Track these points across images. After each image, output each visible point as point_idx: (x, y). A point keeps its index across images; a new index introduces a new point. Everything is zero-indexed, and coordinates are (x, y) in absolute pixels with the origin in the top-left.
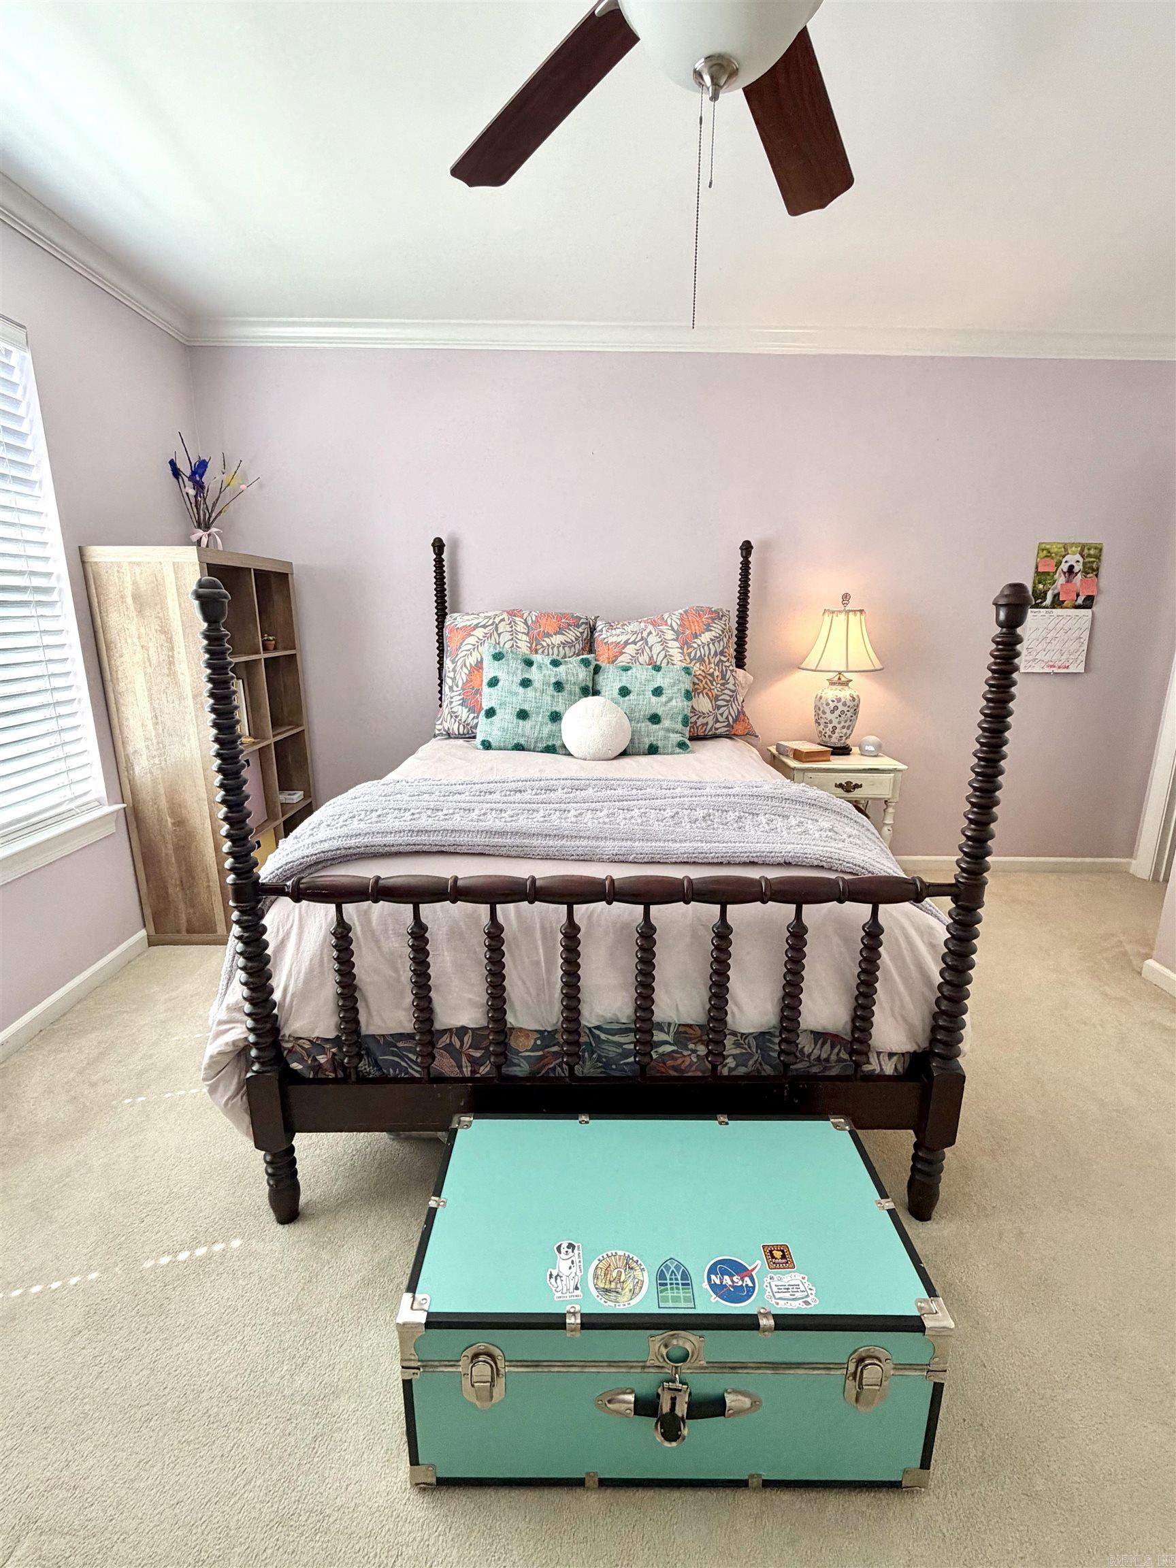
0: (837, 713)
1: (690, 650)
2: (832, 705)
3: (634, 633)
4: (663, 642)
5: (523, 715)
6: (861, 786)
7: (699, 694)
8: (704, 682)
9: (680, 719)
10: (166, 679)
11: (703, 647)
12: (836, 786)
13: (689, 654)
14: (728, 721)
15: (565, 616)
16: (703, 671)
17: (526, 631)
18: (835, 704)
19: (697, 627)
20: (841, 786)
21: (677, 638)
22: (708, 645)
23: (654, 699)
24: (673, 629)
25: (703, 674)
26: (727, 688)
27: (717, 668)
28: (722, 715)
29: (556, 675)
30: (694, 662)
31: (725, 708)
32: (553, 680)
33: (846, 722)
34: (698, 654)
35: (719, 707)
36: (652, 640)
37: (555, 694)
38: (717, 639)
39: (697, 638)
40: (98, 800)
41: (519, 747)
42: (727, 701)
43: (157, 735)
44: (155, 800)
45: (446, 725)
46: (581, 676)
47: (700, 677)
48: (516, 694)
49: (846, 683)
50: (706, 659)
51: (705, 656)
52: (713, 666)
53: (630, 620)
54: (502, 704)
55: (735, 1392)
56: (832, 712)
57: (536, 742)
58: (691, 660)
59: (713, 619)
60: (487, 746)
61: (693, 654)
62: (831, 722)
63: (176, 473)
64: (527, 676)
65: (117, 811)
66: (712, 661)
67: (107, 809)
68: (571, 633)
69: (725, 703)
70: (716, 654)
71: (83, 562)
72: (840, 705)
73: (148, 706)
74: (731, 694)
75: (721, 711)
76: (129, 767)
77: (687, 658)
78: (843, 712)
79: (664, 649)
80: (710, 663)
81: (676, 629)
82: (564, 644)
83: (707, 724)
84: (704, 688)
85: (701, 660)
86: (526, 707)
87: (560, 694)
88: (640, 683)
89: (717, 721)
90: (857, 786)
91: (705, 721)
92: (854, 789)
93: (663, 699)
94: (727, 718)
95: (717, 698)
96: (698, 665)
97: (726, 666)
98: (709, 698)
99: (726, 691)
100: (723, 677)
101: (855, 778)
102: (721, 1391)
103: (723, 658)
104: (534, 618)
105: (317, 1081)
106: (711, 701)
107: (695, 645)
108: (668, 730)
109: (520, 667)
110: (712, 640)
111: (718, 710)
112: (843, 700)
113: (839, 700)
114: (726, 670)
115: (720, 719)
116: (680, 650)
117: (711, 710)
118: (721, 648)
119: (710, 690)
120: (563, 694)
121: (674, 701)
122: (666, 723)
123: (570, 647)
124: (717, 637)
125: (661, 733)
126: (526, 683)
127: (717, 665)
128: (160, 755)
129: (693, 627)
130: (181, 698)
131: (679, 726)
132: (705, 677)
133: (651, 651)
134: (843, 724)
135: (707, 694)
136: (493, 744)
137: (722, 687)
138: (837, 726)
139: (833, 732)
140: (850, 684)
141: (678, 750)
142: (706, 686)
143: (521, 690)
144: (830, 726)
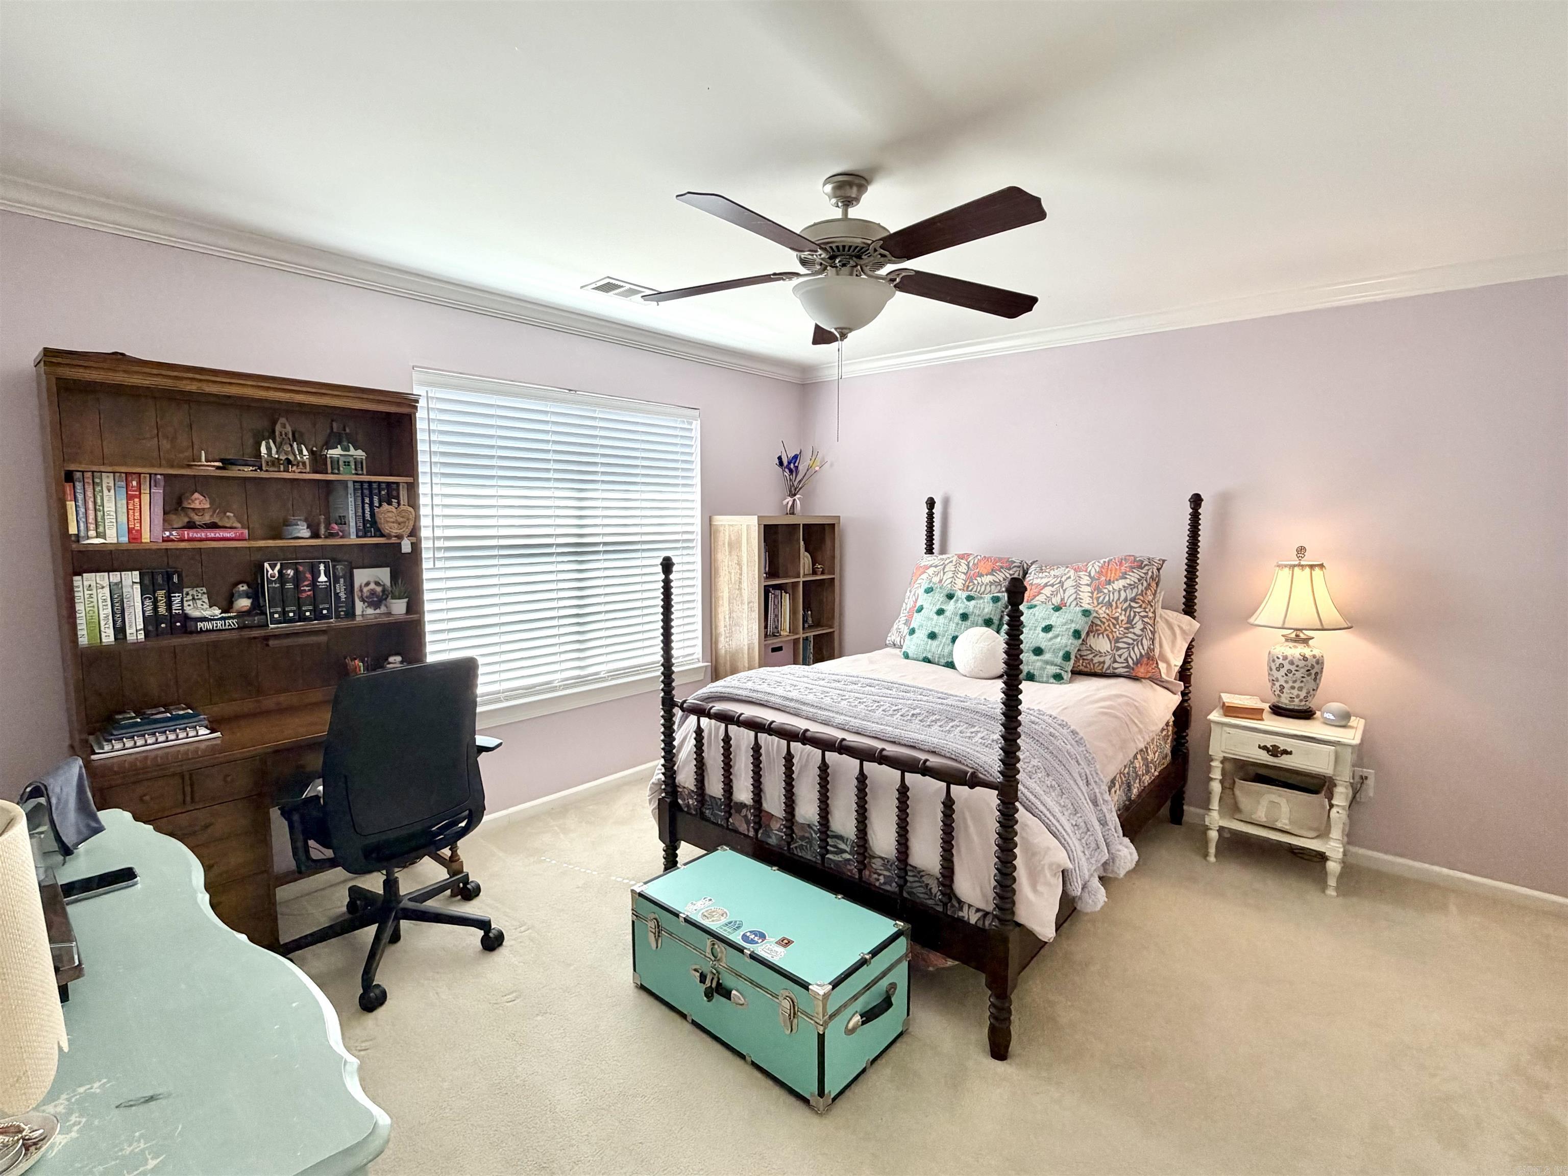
0: (1283, 671)
1: (1099, 595)
2: (1278, 662)
3: (1055, 576)
4: (1077, 586)
5: (933, 636)
6: (1290, 753)
7: (1099, 635)
8: (1107, 624)
9: (1061, 654)
10: (737, 592)
11: (1113, 593)
12: (1260, 747)
13: (1098, 598)
14: (1128, 662)
15: (1000, 560)
16: (1108, 614)
17: (965, 571)
18: (1281, 661)
19: (1113, 575)
20: (1265, 748)
21: (1091, 583)
22: (1119, 592)
23: (1042, 634)
24: (1090, 576)
25: (1108, 618)
26: (1131, 632)
27: (1124, 613)
28: (1120, 656)
29: (966, 608)
30: (1101, 605)
31: (1125, 650)
32: (961, 611)
33: (1295, 682)
34: (1107, 599)
35: (1118, 649)
36: (1069, 584)
37: (960, 622)
38: (1132, 586)
39: (1109, 584)
40: (698, 659)
41: (927, 660)
42: (1129, 644)
43: (730, 625)
44: (725, 663)
45: (893, 638)
46: (986, 610)
47: (1104, 620)
48: (932, 619)
49: (1306, 641)
50: (1114, 604)
51: (1113, 601)
52: (1119, 610)
53: (1058, 565)
54: (921, 626)
55: (737, 990)
56: (1278, 669)
57: (939, 658)
58: (1098, 604)
59: (1132, 568)
60: (907, 656)
61: (1101, 599)
62: (1277, 680)
63: (781, 463)
64: (943, 607)
65: (706, 666)
66: (1120, 606)
67: (701, 664)
68: (1001, 574)
69: (1126, 646)
70: (1126, 600)
71: (710, 525)
72: (1286, 663)
73: (728, 608)
74: (1136, 638)
75: (1120, 652)
76: (716, 643)
77: (1095, 602)
78: (1290, 671)
79: (1076, 592)
80: (1117, 607)
81: (1092, 575)
82: (991, 583)
83: (1104, 662)
84: (1106, 630)
85: (1109, 604)
86: (936, 630)
87: (964, 623)
88: (1036, 620)
89: (1115, 661)
90: (1286, 752)
91: (1102, 659)
92: (1282, 755)
93: (1050, 635)
94: (1126, 659)
95: (1117, 640)
96: (1104, 608)
97: (1135, 612)
98: (1109, 640)
99: (1130, 635)
100: (1130, 621)
101: (1283, 743)
102: (732, 987)
103: (1133, 604)
104: (976, 562)
105: (688, 813)
106: (1111, 643)
107: (1106, 591)
108: (1047, 662)
109: (941, 600)
110: (1124, 587)
111: (1117, 650)
112: (1290, 658)
113: (1285, 658)
114: (1135, 616)
115: (1118, 659)
116: (1090, 595)
117: (1109, 650)
118: (1133, 595)
119: (1112, 632)
120: (966, 623)
121: (1060, 638)
122: (1047, 656)
123: (996, 586)
124: (1131, 585)
125: (1039, 664)
126: (940, 612)
127: (1125, 610)
128: (730, 637)
129: (1109, 575)
130: (742, 603)
131: (1059, 660)
132: (1108, 620)
133: (1064, 593)
134: (1291, 684)
135: (1108, 636)
136: (910, 655)
137: (1126, 631)
138: (1284, 685)
139: (1281, 691)
140: (1311, 642)
141: (1052, 680)
142: (1108, 628)
143: (936, 617)
144: (1278, 684)
